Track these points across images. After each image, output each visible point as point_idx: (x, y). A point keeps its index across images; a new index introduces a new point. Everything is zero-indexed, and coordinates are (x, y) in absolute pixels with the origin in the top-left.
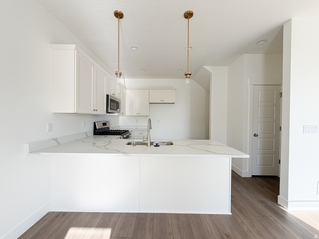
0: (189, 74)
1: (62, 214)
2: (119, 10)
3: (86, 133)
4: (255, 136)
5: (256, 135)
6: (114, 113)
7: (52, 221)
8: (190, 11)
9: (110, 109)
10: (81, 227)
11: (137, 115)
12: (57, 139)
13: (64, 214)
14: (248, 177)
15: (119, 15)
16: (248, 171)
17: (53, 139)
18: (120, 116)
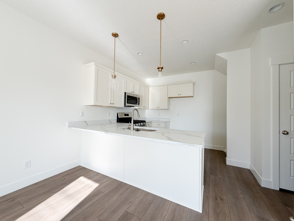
0: (161, 68)
1: (84, 168)
2: (114, 32)
3: (110, 120)
4: (284, 134)
5: (286, 133)
6: (134, 107)
7: (78, 170)
8: (161, 13)
9: (127, 103)
10: (87, 178)
11: (157, 108)
12: (86, 121)
13: (85, 168)
14: (272, 189)
15: (115, 35)
16: (272, 180)
17: (84, 121)
18: (146, 109)
